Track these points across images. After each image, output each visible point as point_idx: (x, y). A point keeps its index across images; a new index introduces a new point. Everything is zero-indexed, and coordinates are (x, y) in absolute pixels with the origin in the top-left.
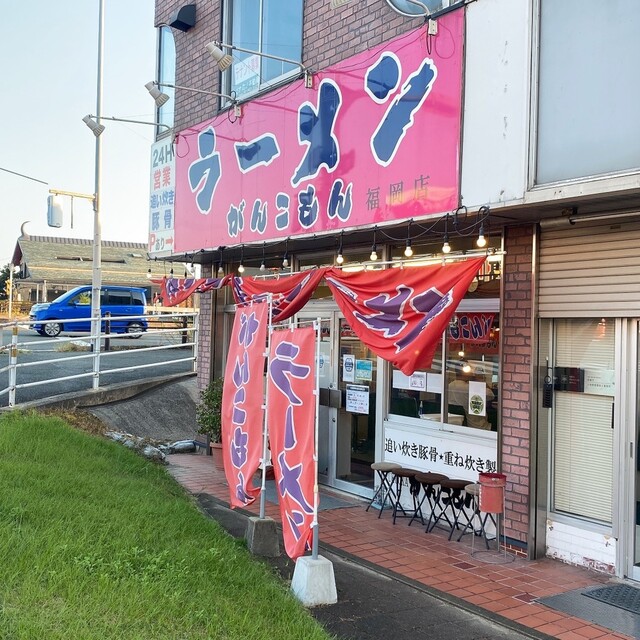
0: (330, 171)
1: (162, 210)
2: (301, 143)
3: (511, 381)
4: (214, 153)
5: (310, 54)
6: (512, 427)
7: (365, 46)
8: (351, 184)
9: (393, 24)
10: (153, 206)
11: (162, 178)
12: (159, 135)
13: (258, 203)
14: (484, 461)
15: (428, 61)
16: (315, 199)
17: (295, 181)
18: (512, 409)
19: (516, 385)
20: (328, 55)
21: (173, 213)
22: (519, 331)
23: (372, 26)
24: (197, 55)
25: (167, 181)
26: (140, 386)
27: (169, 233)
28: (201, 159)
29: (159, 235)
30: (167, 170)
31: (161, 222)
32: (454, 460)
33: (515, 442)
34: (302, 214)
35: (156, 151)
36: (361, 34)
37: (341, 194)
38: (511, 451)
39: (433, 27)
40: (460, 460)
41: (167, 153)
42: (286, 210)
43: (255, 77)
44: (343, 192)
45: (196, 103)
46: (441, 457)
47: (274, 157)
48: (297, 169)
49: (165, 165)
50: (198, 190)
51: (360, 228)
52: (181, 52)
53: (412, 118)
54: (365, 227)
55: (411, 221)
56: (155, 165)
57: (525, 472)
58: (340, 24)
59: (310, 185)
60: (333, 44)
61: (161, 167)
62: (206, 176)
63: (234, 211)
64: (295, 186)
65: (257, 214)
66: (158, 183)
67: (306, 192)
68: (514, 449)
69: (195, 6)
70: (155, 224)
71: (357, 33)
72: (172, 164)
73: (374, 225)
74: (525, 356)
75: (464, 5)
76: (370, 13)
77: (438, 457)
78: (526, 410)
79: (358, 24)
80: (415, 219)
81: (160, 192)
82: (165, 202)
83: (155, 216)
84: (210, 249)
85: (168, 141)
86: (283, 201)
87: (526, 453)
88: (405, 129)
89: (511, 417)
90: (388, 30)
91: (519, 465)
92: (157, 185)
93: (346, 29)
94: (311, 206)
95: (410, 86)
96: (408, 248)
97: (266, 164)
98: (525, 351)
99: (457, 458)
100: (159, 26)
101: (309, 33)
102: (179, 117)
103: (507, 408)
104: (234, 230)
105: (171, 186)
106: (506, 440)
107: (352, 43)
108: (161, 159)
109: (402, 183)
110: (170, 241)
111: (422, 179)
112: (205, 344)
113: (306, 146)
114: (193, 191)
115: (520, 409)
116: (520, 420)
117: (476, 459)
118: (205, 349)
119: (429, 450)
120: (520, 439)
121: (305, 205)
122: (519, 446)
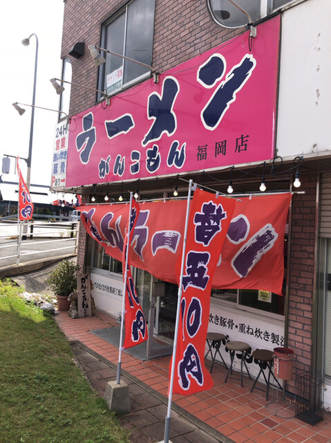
0: (169, 135)
1: (59, 162)
2: (149, 118)
3: (296, 283)
4: (92, 128)
5: (157, 62)
6: (296, 315)
7: (198, 52)
8: (185, 143)
9: (220, 35)
10: (54, 160)
11: (60, 144)
12: (60, 120)
13: (119, 157)
14: (270, 334)
15: (249, 56)
16: (158, 154)
17: (144, 143)
18: (297, 302)
19: (301, 286)
20: (170, 61)
21: (66, 164)
22: (303, 248)
23: (204, 38)
24: (84, 71)
25: (63, 146)
26: (45, 263)
27: (63, 176)
28: (84, 132)
29: (57, 177)
30: (63, 139)
31: (59, 169)
32: (246, 330)
33: (300, 326)
34: (149, 163)
35: (58, 129)
36: (195, 45)
37: (177, 150)
38: (296, 332)
39: (254, 32)
40: (250, 331)
41: (64, 129)
42: (138, 161)
43: (120, 81)
44: (179, 149)
45: (82, 99)
46: (237, 327)
47: (130, 128)
48: (146, 135)
49: (63, 136)
50: (82, 150)
51: (191, 173)
52: (75, 71)
53: (234, 96)
54: (195, 172)
55: (233, 168)
56: (57, 136)
57: (308, 349)
58: (180, 41)
59: (155, 145)
60: (174, 54)
61: (60, 137)
62: (86, 142)
63: (103, 162)
64: (144, 146)
65: (118, 164)
66: (58, 147)
67: (152, 149)
68: (298, 331)
69: (84, 43)
70: (55, 171)
71: (192, 44)
72: (66, 135)
73: (202, 171)
74: (309, 266)
75: (281, 12)
76: (202, 30)
77: (234, 326)
78: (309, 304)
79: (193, 38)
80: (236, 166)
81: (58, 152)
82: (62, 157)
83: (56, 166)
84: (87, 186)
85: (65, 122)
86: (135, 156)
87: (308, 335)
88: (228, 104)
89: (296, 308)
90: (216, 39)
91: (302, 343)
92: (57, 148)
93: (183, 43)
94: (155, 158)
95: (233, 74)
96: (230, 187)
97: (125, 133)
98: (310, 262)
99: (249, 328)
100: (63, 58)
101: (157, 49)
102: (72, 108)
103: (294, 302)
104: (102, 174)
105: (66, 148)
106: (292, 324)
107: (188, 52)
108: (60, 133)
109: (225, 141)
110: (63, 181)
111: (242, 138)
112: (82, 241)
113: (153, 120)
114: (78, 151)
115: (304, 303)
116: (304, 311)
117: (264, 331)
118: (82, 244)
119: (228, 321)
120: (304, 324)
121: (151, 158)
122: (303, 329)
